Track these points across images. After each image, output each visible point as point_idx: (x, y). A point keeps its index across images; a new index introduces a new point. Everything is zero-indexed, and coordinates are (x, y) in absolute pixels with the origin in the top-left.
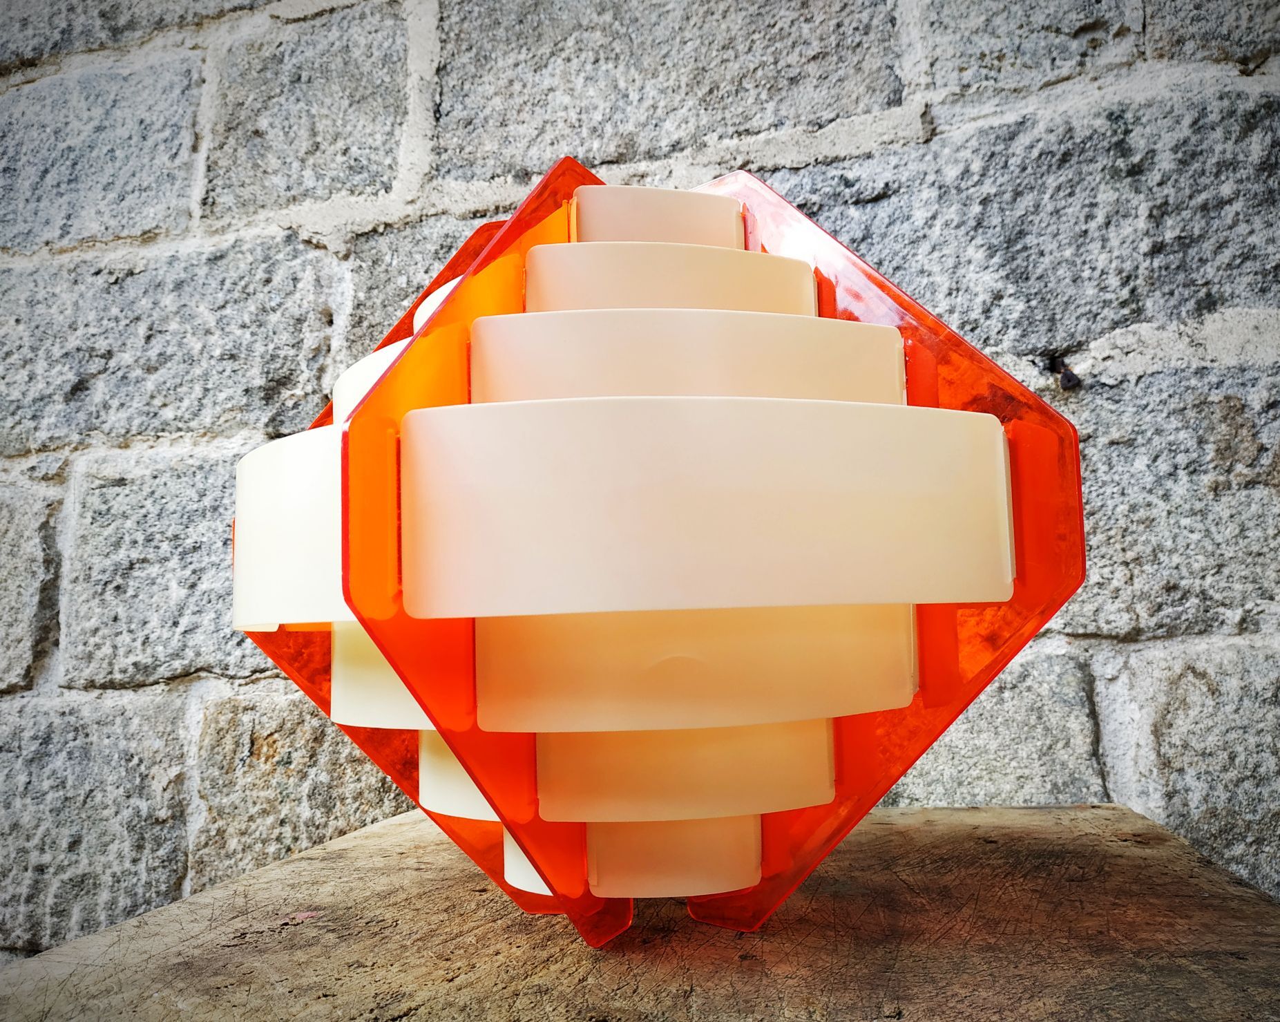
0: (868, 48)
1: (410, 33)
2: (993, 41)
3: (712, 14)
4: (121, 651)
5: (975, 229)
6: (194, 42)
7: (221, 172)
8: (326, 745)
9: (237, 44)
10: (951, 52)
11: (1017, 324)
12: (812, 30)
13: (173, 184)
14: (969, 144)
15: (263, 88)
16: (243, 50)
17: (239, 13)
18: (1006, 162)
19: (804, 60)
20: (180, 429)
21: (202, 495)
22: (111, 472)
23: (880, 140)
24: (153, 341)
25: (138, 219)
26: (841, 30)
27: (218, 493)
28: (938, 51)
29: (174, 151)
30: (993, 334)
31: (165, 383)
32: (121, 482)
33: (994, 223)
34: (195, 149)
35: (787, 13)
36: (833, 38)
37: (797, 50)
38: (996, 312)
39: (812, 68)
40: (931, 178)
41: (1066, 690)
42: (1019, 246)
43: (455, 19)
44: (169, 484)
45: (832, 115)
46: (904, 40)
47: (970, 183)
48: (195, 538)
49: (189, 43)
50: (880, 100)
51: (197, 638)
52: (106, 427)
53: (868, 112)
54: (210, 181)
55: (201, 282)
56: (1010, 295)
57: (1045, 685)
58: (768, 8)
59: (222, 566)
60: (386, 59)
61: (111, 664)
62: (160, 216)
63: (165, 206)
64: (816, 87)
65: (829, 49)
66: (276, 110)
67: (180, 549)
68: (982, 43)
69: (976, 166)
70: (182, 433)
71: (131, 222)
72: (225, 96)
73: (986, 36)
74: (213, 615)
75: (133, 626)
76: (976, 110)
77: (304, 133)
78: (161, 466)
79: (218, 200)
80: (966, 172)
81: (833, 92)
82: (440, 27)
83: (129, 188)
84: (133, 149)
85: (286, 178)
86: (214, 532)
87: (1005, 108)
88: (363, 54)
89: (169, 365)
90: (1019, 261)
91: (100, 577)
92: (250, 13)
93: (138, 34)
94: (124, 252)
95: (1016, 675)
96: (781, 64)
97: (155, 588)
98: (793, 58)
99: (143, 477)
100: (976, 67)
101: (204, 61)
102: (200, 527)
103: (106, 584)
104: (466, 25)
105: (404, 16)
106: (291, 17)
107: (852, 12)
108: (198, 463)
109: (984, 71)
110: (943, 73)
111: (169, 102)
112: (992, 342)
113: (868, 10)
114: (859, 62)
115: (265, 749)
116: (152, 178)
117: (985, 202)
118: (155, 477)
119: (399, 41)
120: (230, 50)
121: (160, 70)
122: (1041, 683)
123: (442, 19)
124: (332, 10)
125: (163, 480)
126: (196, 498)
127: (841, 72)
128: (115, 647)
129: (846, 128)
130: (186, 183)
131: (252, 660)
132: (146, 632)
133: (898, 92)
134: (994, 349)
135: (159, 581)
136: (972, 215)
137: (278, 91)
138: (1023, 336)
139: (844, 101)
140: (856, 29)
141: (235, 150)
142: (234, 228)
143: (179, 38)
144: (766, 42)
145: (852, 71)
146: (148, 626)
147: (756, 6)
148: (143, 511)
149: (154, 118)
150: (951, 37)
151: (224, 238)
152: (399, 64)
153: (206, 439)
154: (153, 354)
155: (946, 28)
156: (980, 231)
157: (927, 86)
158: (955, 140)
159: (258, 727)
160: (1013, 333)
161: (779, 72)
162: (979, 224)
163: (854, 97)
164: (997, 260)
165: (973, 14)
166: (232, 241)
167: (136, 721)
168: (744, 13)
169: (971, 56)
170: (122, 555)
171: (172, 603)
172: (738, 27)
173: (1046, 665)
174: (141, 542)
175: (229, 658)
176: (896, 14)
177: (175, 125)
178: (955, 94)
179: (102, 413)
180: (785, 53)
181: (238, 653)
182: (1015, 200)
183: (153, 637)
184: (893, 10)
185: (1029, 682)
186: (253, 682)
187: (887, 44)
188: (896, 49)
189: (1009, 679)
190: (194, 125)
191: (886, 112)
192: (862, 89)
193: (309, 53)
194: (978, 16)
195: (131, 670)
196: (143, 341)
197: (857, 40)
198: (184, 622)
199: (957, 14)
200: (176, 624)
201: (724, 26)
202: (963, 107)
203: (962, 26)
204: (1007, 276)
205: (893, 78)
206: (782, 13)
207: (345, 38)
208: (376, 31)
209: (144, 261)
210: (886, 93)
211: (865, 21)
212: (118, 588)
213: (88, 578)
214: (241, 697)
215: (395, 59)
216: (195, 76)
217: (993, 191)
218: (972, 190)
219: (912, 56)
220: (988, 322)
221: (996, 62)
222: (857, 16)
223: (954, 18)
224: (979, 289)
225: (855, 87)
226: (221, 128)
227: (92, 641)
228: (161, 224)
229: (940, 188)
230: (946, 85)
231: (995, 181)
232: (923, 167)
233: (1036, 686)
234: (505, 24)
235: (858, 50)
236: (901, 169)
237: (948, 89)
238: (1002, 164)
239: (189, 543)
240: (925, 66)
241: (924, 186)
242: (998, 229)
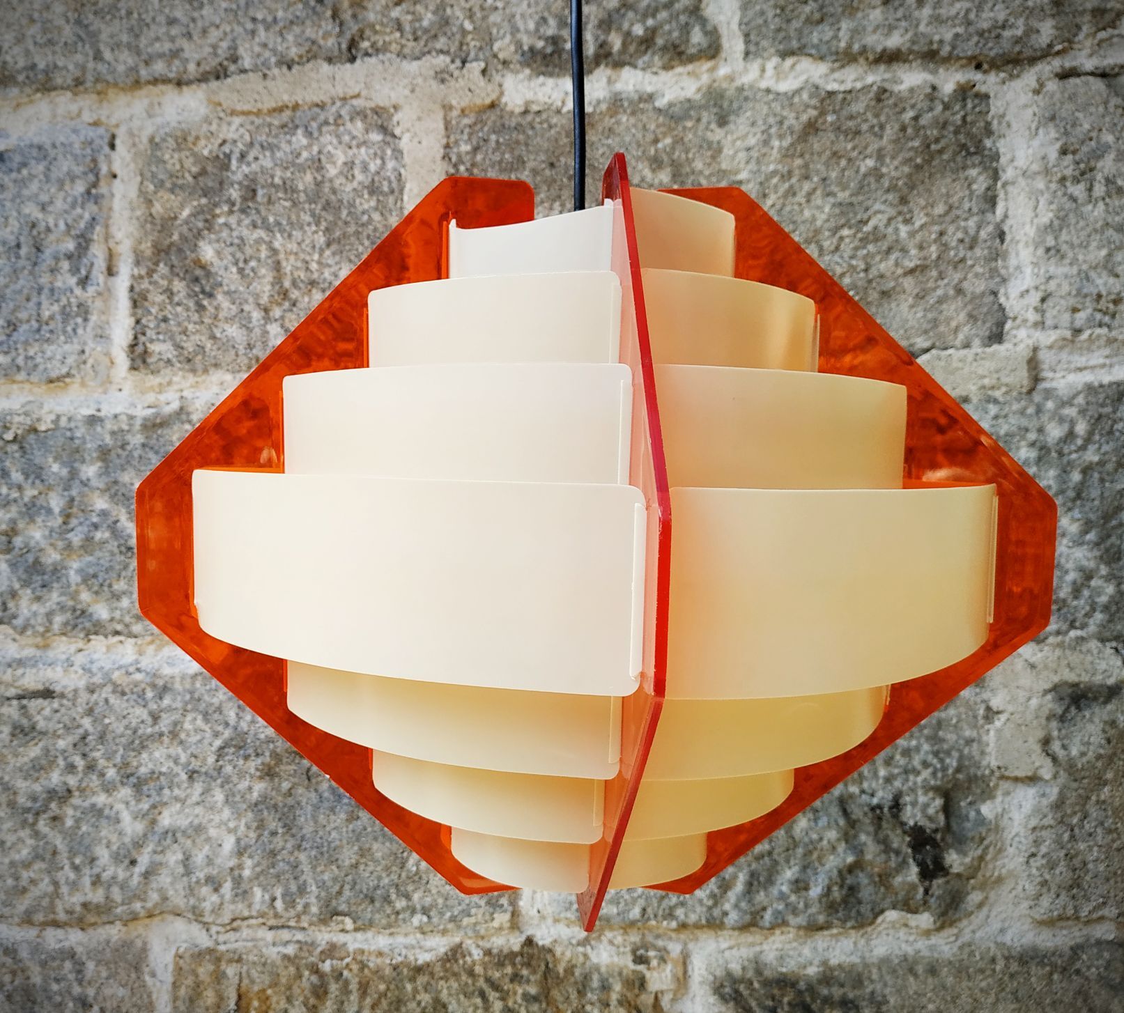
0: (973, 266)
1: (407, 159)
2: (1111, 280)
3: (794, 194)
4: (64, 889)
5: (1074, 500)
6: (95, 117)
7: (153, 311)
8: (329, 1003)
9: (162, 132)
10: (1066, 288)
11: (1106, 608)
12: (912, 234)
13: (86, 320)
14: (1076, 402)
15: (204, 201)
16: (171, 142)
17: (161, 87)
18: (1112, 426)
19: (900, 271)
20: (117, 633)
21: (155, 718)
22: (31, 680)
23: (980, 383)
24: (74, 522)
25: (39, 360)
26: (945, 238)
27: (176, 716)
28: (1052, 285)
29: (83, 272)
30: (1080, 615)
31: (95, 576)
32: (47, 694)
33: (1093, 496)
34: (111, 272)
35: (883, 207)
36: (933, 248)
37: (893, 257)
38: (1086, 593)
39: (908, 283)
40: (1032, 436)
41: (1113, 975)
42: (1114, 523)
43: (465, 148)
44: (112, 701)
45: (926, 345)
46: (1013, 262)
47: (1073, 447)
48: (150, 766)
49: (87, 117)
50: (981, 333)
51: (164, 879)
52: (19, 622)
53: (967, 346)
54: (138, 322)
55: (136, 454)
56: (1102, 577)
57: (1093, 970)
58: (861, 198)
59: (189, 802)
60: (373, 189)
61: (52, 904)
62: (70, 360)
63: (77, 347)
64: (912, 307)
65: (928, 262)
66: (224, 234)
67: (133, 780)
68: (1099, 282)
69: (1081, 428)
70: (122, 638)
71: (30, 363)
72: (149, 202)
73: (1104, 274)
74: (180, 856)
75: (77, 861)
76: (1084, 359)
77: (266, 274)
78: (97, 679)
79: (153, 347)
80: (1071, 435)
81: (930, 316)
82: (446, 157)
83: (23, 315)
84: (22, 263)
85: (244, 331)
86: (176, 762)
87: (1115, 360)
88: (341, 173)
89: (98, 554)
90: (1113, 539)
91: (29, 804)
92: (176, 91)
93: (14, 91)
94: (23, 400)
95: (1065, 959)
96: (873, 272)
97: (104, 822)
98: (886, 266)
99: (76, 691)
100: (1089, 311)
101: (112, 146)
102: (157, 754)
103: (37, 814)
104: (479, 157)
105: (397, 132)
106: (239, 108)
107: (958, 217)
108: (148, 680)
109: (1098, 316)
110: (1055, 312)
111: (69, 200)
112: (1077, 624)
113: (975, 219)
114: (961, 281)
115: (256, 1003)
116: (56, 308)
117: (1086, 470)
118: (92, 692)
119: (390, 164)
120: (151, 140)
121: (52, 153)
122: (1089, 968)
123: (447, 146)
124: (296, 107)
125: (104, 695)
126: (149, 721)
127: (940, 292)
128: (56, 884)
129: (943, 363)
130: (103, 318)
131: (232, 907)
132: (96, 870)
133: (1001, 325)
134: (1079, 633)
135: (107, 812)
136: (1071, 485)
137: (226, 208)
138: (1110, 621)
139: (942, 328)
140: (962, 241)
141: (170, 282)
142: (176, 387)
143: (74, 108)
144: (857, 243)
145: (952, 292)
146: (97, 863)
147: (847, 193)
148: (81, 731)
149: (51, 222)
150: (1066, 269)
151: (162, 398)
152: (391, 199)
153: (152, 647)
154: (76, 538)
155: (1063, 257)
156: (1078, 502)
157: (1036, 325)
158: (1060, 393)
159: (246, 982)
160: (1099, 616)
161: (870, 281)
162: (1078, 496)
163: (954, 324)
164: (1091, 536)
165: (1094, 244)
166: (175, 405)
167: (91, 966)
168: (832, 200)
169: (1086, 296)
170: (55, 778)
171: (127, 840)
172: (824, 217)
173: (1095, 950)
174: (80, 769)
175: (204, 905)
176: (1006, 229)
177: (82, 236)
178: (1064, 339)
179: (11, 605)
180: (878, 258)
181: (215, 898)
182: (1116, 470)
183: (106, 876)
184: (1003, 221)
185: (1078, 965)
186: (234, 930)
187: (993, 264)
188: (1003, 272)
189: (1059, 962)
190: (106, 240)
191: (988, 350)
192: (962, 316)
193: (267, 162)
194: (1099, 248)
195: (78, 909)
196: (60, 520)
197: (961, 255)
198: (144, 860)
199: (1076, 241)
200: (133, 862)
201: (807, 214)
202: (1071, 353)
203: (1081, 257)
204: (1101, 557)
205: (996, 307)
206: (877, 206)
207: (315, 149)
208: (358, 146)
209: (53, 417)
210: (988, 325)
211: (972, 232)
212: (55, 819)
213: (12, 804)
214: (222, 948)
215: (386, 189)
216: (104, 169)
217: (1096, 459)
218: (1074, 456)
219: (1018, 282)
220: (1075, 603)
221: (1111, 306)
222: (963, 224)
223: (1072, 246)
224: (1070, 565)
225: (955, 312)
226: (147, 247)
227: (25, 875)
228: (73, 372)
229: (1041, 449)
230: (1056, 327)
231: (1100, 448)
232: (1024, 422)
233: (1084, 970)
234: (530, 165)
235: (961, 266)
236: (1000, 421)
237: (1058, 332)
238: (1107, 428)
239: (143, 770)
240: (1034, 298)
241: (1023, 443)
242: (1097, 503)
